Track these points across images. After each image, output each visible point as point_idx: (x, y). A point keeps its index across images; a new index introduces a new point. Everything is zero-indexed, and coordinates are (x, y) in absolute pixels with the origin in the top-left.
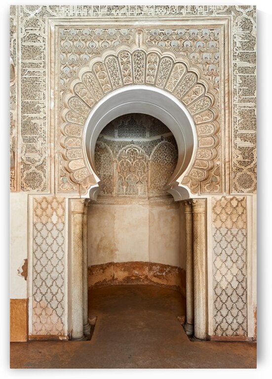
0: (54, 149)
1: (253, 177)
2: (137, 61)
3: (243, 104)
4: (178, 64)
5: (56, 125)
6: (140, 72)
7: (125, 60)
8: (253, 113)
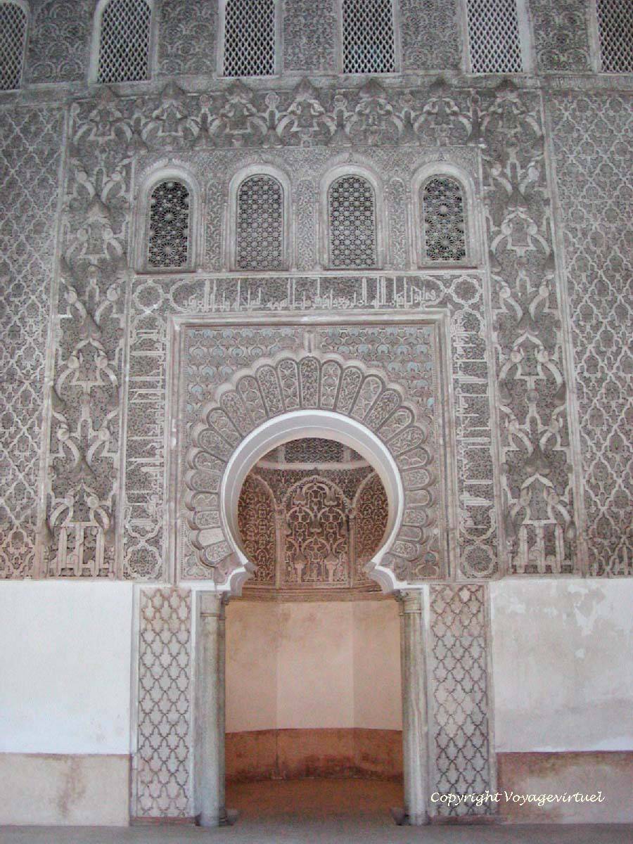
0: (176, 512)
1: (491, 553)
2: (307, 373)
3: (472, 440)
4: (371, 378)
5: (179, 474)
6: (312, 390)
7: (287, 373)
8: (486, 454)
